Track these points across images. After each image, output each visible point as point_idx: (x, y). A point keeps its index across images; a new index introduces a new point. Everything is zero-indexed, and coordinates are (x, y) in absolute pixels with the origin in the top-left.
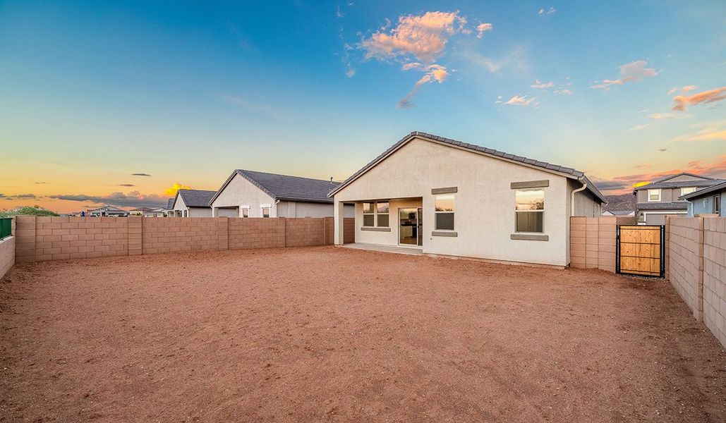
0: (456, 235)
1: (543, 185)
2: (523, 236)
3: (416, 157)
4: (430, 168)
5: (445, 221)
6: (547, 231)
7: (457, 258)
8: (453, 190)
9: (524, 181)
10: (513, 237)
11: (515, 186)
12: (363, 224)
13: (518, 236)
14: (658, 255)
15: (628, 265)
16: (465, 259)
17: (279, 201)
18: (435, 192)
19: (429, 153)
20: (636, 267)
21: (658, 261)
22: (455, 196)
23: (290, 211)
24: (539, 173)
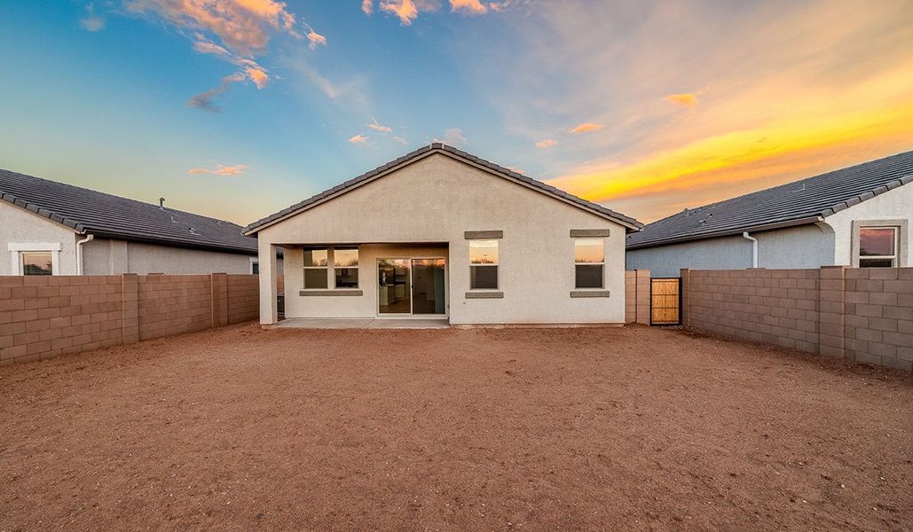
0: (501, 296)
1: (603, 234)
2: (585, 293)
3: (438, 182)
4: (461, 200)
5: (485, 278)
6: (607, 287)
7: (503, 327)
8: (497, 235)
9: (585, 228)
10: (573, 295)
11: (576, 234)
12: (303, 286)
13: (580, 293)
14: (677, 306)
15: (658, 316)
16: (514, 327)
17: (90, 237)
18: (470, 236)
19: (459, 179)
20: (662, 317)
21: (677, 310)
22: (499, 243)
23: (116, 261)
24: (600, 220)
